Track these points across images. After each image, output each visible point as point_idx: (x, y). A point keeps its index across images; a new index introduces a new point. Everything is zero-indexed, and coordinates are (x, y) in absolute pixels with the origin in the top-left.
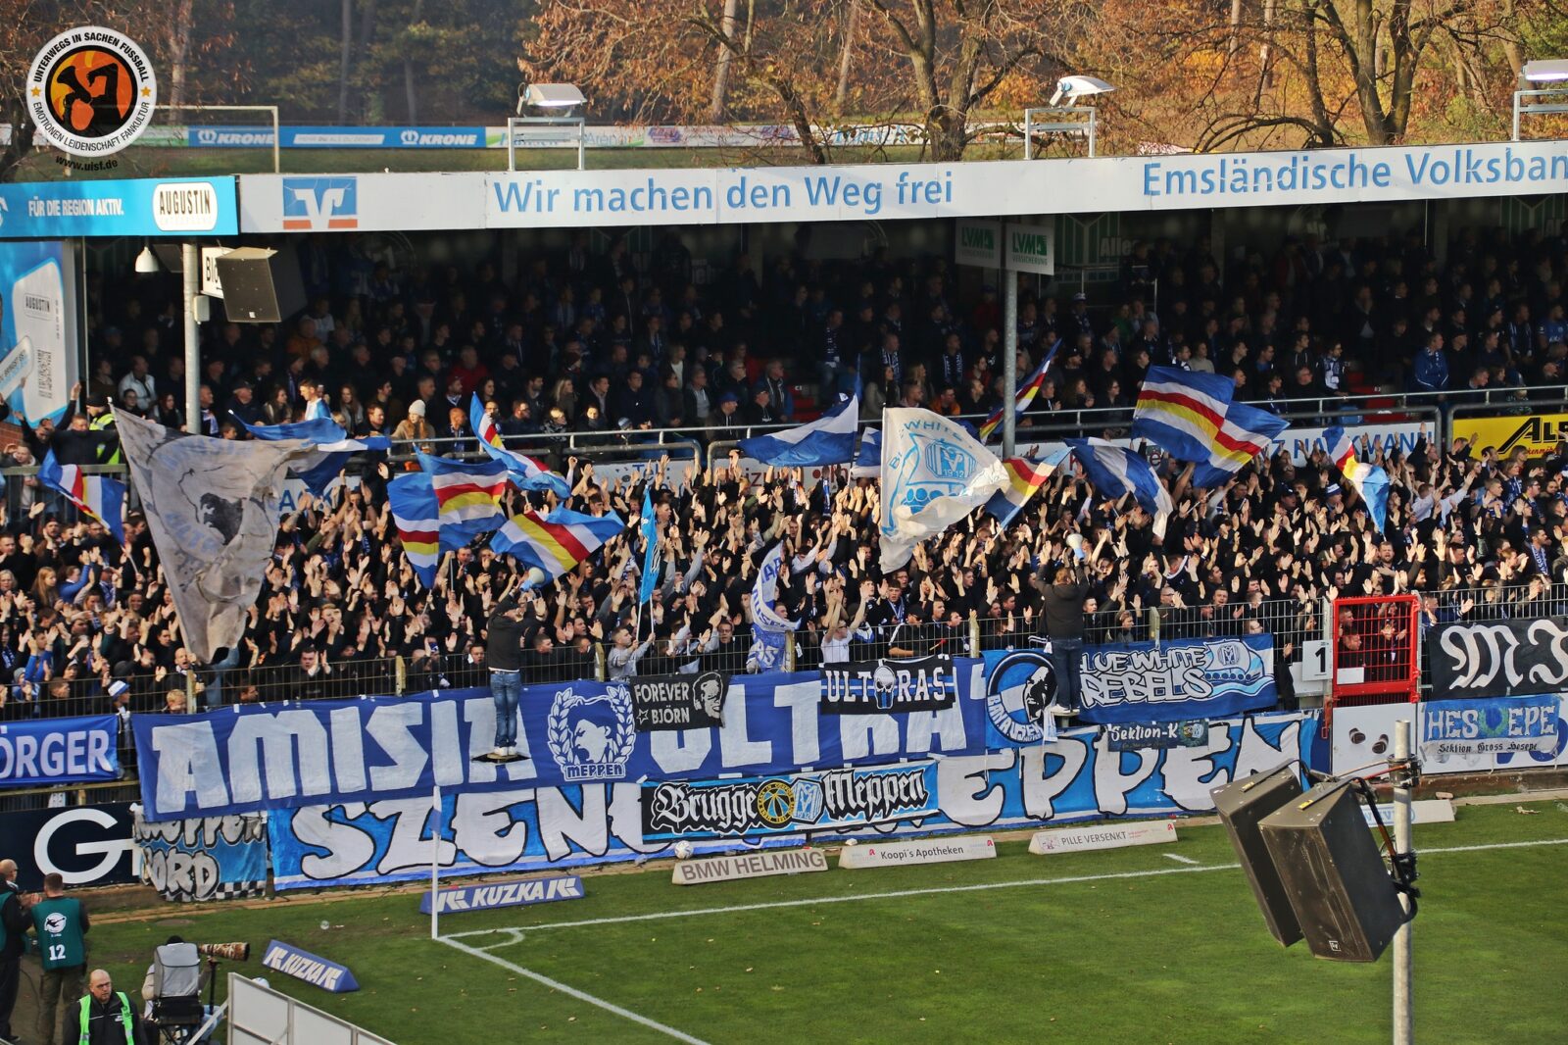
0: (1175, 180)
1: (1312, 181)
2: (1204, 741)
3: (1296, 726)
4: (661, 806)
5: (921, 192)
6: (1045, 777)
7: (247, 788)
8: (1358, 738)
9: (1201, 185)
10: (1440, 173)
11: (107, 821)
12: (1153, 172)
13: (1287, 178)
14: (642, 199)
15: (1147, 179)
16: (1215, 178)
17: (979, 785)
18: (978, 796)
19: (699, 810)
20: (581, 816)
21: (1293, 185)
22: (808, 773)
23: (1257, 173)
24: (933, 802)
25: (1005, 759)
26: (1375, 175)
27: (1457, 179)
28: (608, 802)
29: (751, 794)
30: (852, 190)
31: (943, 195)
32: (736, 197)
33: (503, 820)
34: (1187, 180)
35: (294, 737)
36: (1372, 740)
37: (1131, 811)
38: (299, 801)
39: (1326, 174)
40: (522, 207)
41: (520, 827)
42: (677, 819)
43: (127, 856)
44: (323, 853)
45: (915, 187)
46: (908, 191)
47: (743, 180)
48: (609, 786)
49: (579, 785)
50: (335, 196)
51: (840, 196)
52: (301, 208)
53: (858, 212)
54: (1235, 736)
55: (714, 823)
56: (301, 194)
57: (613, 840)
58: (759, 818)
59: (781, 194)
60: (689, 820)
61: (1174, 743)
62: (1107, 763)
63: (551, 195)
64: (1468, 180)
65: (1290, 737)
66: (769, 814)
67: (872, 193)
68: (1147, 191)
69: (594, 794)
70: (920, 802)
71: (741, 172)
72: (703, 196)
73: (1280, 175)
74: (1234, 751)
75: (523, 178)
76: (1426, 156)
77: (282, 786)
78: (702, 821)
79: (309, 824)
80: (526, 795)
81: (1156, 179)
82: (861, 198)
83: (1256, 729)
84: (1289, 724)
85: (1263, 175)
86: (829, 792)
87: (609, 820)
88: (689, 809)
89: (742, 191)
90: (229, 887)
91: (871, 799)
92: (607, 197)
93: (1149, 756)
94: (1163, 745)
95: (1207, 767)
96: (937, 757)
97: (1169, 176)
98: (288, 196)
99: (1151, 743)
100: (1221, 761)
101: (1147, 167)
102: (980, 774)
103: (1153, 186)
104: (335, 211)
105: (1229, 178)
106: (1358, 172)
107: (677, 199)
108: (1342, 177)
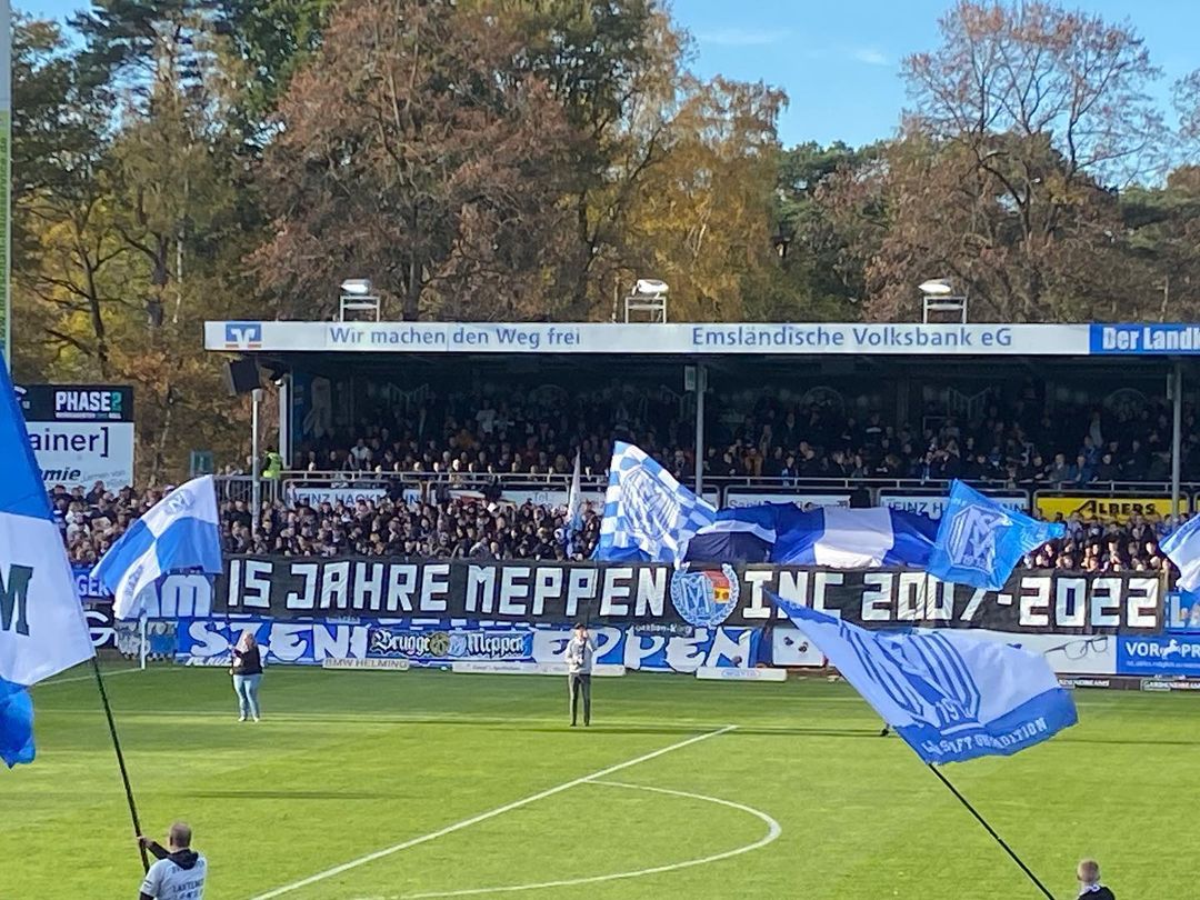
0: (712, 337)
1: (795, 340)
2: (693, 635)
3: (749, 633)
4: (377, 640)
5: (562, 338)
7: (169, 611)
8: (790, 642)
9: (727, 340)
10: (875, 339)
11: (104, 619)
12: (699, 332)
13: (780, 339)
14: (407, 338)
15: (695, 335)
16: (736, 337)
17: (558, 647)
18: (557, 653)
19: (398, 642)
20: (335, 639)
21: (784, 342)
22: (459, 631)
23: (761, 335)
24: (529, 652)
26: (834, 339)
27: (886, 344)
28: (351, 635)
29: (428, 640)
30: (521, 337)
31: (574, 341)
32: (458, 338)
33: (295, 638)
34: (719, 338)
35: (195, 589)
36: (798, 643)
37: (643, 668)
38: (192, 619)
39: (804, 337)
40: (344, 340)
41: (304, 643)
42: (385, 648)
43: (112, 636)
44: (203, 644)
45: (558, 335)
46: (555, 338)
47: (463, 329)
48: (351, 627)
49: (336, 625)
50: (251, 332)
51: (516, 339)
52: (234, 338)
53: (527, 348)
54: (712, 634)
55: (405, 652)
56: (234, 331)
57: (350, 654)
58: (430, 651)
59: (483, 337)
60: (391, 649)
61: (674, 635)
62: (633, 641)
63: (360, 334)
64: (892, 345)
65: (745, 639)
66: (435, 650)
67: (534, 338)
68: (695, 342)
69: (343, 631)
70: (520, 652)
71: (462, 325)
72: (440, 337)
73: (776, 335)
74: (711, 643)
75: (345, 326)
76: (866, 330)
77: (185, 611)
78: (399, 650)
79: (197, 630)
80: (308, 627)
81: (700, 335)
82: (527, 341)
83: (725, 632)
84: (745, 631)
85: (765, 337)
86: (470, 642)
87: (350, 644)
88: (393, 643)
89: (462, 334)
90: (155, 655)
91: (494, 648)
92: (389, 336)
93: (659, 641)
94: (667, 636)
95: (694, 649)
96: (533, 630)
97: (708, 335)
98: (228, 332)
99: (660, 633)
100: (702, 647)
101: (695, 330)
102: (560, 641)
103: (698, 339)
104: (251, 340)
105: (744, 337)
106: (824, 337)
107: (426, 338)
108: (814, 339)
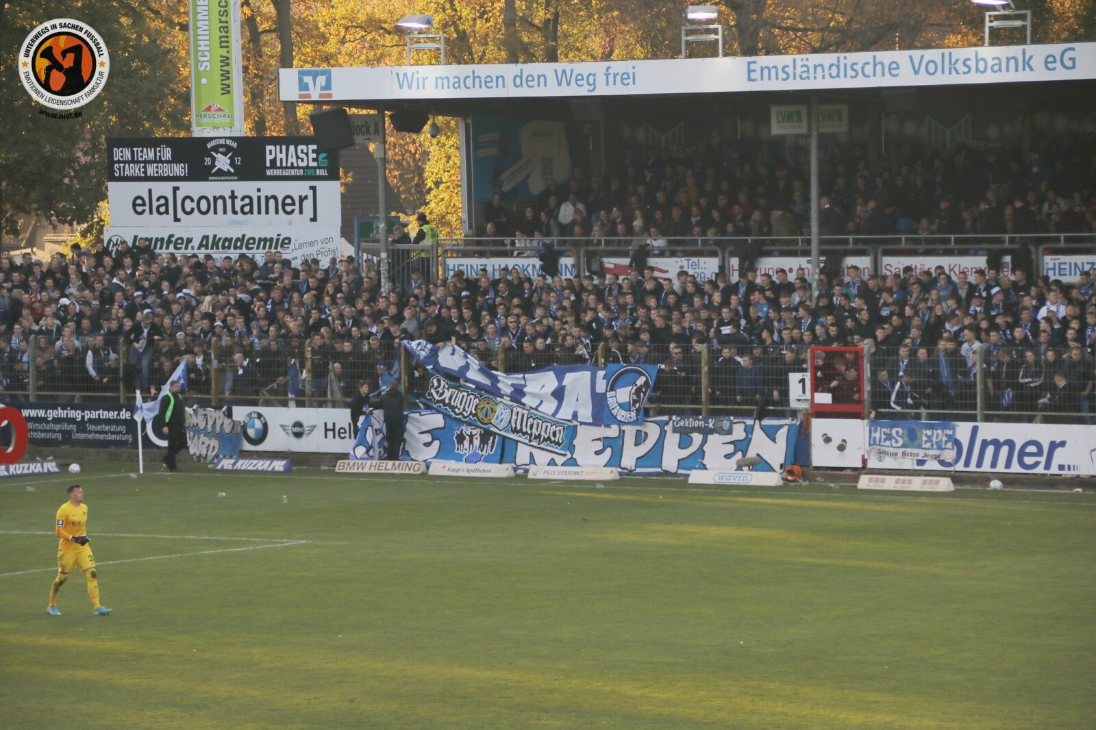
0: (766, 71)
1: (850, 73)
2: (730, 432)
3: (785, 429)
5: (618, 78)
6: (636, 445)
8: (827, 439)
9: (781, 75)
10: (931, 68)
12: (753, 67)
13: (834, 71)
14: (469, 82)
15: (750, 71)
16: (790, 70)
17: (599, 446)
18: (597, 453)
21: (837, 75)
23: (815, 67)
25: (613, 431)
26: (890, 69)
27: (943, 72)
30: (580, 77)
31: (631, 81)
32: (518, 81)
34: (773, 71)
36: (835, 442)
37: (679, 471)
39: (858, 68)
40: (409, 87)
45: (615, 76)
46: (611, 78)
47: (521, 70)
50: (322, 79)
51: (572, 82)
52: (307, 86)
53: (584, 91)
54: (749, 430)
56: (306, 79)
59: (542, 79)
61: (712, 432)
62: (671, 439)
63: (424, 79)
64: (950, 73)
65: (782, 435)
67: (591, 78)
68: (750, 79)
71: (521, 66)
72: (501, 81)
73: (830, 68)
74: (747, 441)
76: (924, 56)
81: (754, 71)
82: (584, 83)
83: (762, 427)
84: (781, 426)
85: (819, 69)
89: (521, 77)
92: (452, 81)
93: (697, 439)
94: (706, 432)
95: (730, 449)
97: (762, 69)
98: (300, 80)
99: (699, 430)
100: (739, 446)
101: (750, 64)
102: (599, 439)
103: (753, 76)
104: (322, 89)
105: (799, 70)
106: (880, 68)
107: (486, 82)
108: (869, 70)
